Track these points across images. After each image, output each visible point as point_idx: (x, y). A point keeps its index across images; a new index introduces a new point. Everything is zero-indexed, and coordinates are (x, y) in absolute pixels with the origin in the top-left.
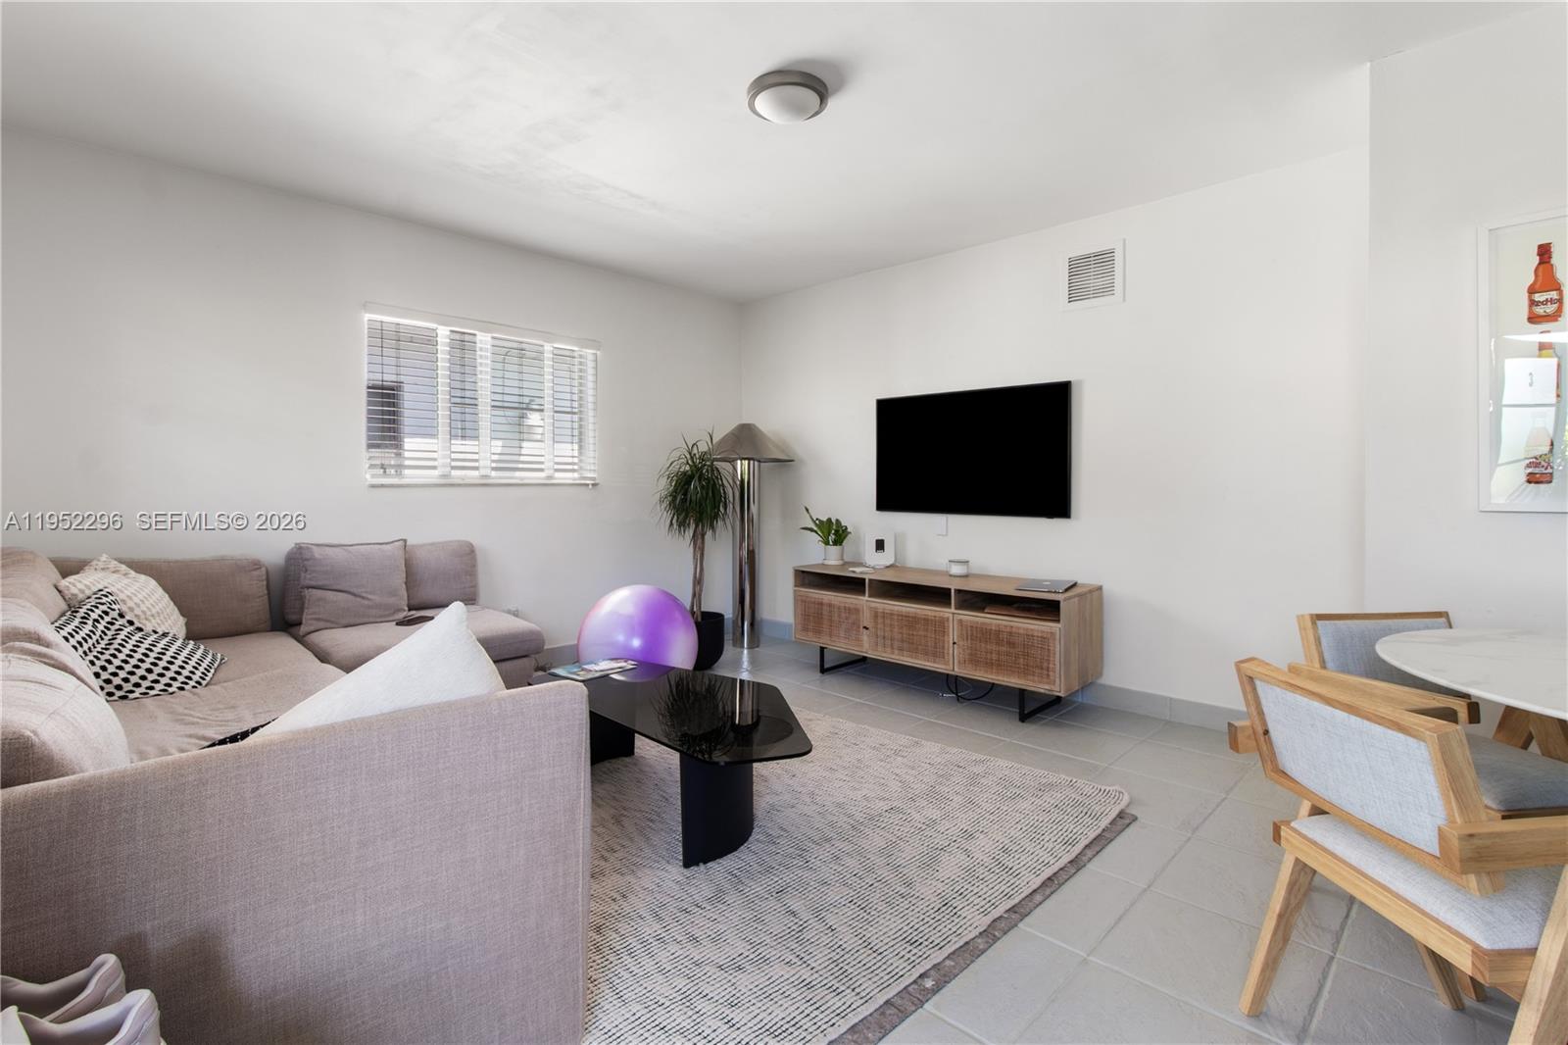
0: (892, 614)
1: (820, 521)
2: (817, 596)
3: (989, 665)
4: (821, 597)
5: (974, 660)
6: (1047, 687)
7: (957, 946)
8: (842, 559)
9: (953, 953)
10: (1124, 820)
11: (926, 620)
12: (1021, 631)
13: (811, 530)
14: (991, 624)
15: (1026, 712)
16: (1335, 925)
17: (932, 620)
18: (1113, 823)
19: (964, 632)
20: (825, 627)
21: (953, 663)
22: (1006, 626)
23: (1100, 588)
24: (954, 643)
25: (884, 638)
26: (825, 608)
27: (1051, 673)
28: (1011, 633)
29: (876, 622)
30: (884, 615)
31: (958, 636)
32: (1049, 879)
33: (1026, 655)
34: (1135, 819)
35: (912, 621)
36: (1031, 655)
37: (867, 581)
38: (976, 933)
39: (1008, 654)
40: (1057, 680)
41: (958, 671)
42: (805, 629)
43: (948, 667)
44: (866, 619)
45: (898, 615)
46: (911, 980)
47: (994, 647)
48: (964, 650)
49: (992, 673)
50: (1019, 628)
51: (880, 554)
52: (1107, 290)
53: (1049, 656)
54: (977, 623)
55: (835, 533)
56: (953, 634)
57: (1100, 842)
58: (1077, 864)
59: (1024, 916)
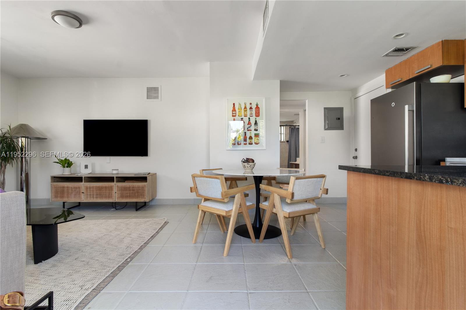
0: (93, 187)
1: (61, 160)
2: (62, 185)
3: (127, 197)
4: (63, 185)
5: (122, 196)
6: (143, 200)
7: (134, 252)
8: (71, 172)
9: (133, 254)
10: (166, 223)
11: (106, 187)
12: (136, 186)
13: (58, 163)
14: (127, 186)
15: (138, 208)
16: (207, 228)
17: (108, 187)
18: (164, 224)
19: (119, 189)
20: (65, 195)
21: (115, 198)
22: (132, 185)
23: (156, 174)
24: (115, 193)
25: (90, 195)
26: (65, 188)
27: (145, 196)
28: (133, 187)
29: (87, 190)
30: (90, 188)
31: (117, 191)
32: (152, 236)
33: (138, 192)
34: (168, 222)
35: (100, 188)
36: (140, 192)
37: (83, 178)
38: (138, 249)
39: (132, 193)
40: (146, 197)
41: (117, 201)
42: (56, 197)
43: (113, 200)
44: (83, 190)
45: (96, 187)
46: (124, 261)
47: (128, 192)
48: (119, 194)
49: (127, 199)
50: (135, 185)
51: (86, 170)
52: (157, 97)
53: (144, 191)
54: (123, 185)
55: (67, 163)
56: (115, 190)
57: (162, 228)
58: (157, 232)
59: (148, 244)
